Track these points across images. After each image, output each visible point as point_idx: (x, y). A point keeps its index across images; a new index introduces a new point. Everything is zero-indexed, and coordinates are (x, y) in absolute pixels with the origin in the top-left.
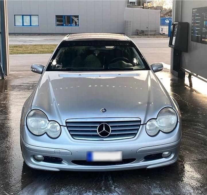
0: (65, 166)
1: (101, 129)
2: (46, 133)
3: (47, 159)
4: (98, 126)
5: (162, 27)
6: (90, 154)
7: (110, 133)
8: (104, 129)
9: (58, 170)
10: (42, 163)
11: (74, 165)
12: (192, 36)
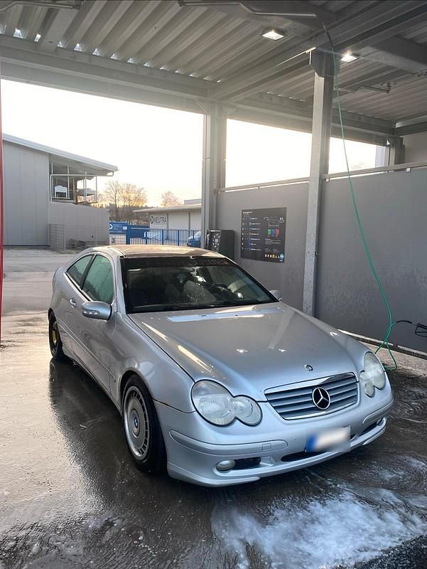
0: (267, 468)
1: (317, 396)
2: (236, 418)
3: (241, 464)
4: (311, 394)
5: (114, 236)
6: (311, 439)
7: (330, 402)
8: (322, 397)
9: (257, 478)
10: (233, 473)
11: (281, 464)
12: (241, 250)
